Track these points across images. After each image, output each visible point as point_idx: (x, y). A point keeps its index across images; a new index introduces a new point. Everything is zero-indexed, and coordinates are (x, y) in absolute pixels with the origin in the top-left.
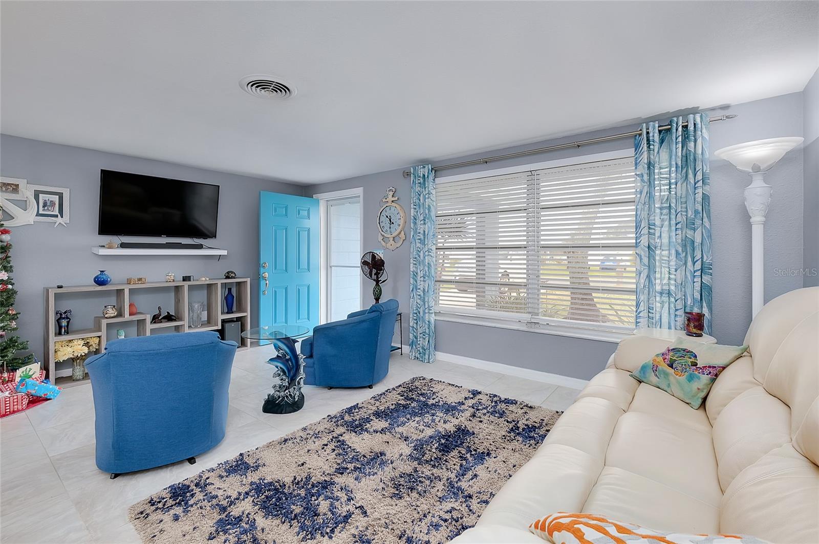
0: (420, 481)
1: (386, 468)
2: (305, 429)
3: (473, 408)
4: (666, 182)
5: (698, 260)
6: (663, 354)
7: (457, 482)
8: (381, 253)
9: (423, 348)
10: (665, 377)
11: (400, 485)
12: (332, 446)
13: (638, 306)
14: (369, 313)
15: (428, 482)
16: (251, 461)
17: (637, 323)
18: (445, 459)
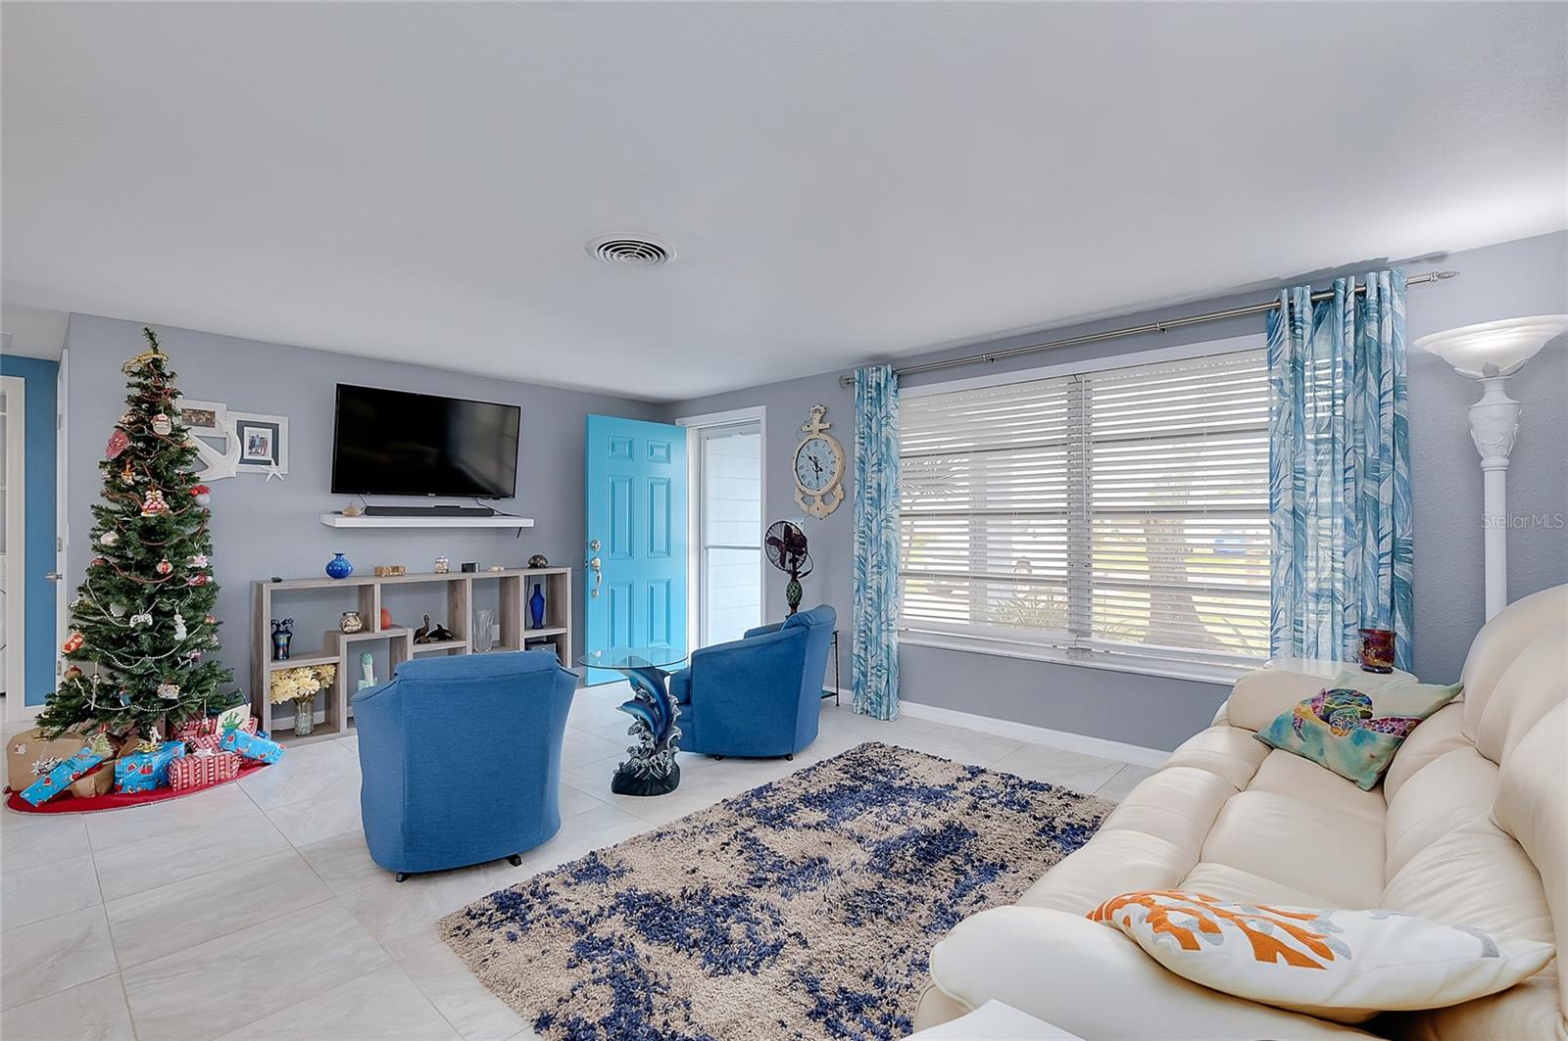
0: (889, 902)
1: (830, 881)
2: (687, 820)
3: (973, 795)
4: (1326, 393)
5: (1386, 536)
6: (1313, 701)
7: (951, 906)
8: (799, 523)
9: (877, 694)
10: (1314, 738)
11: (857, 906)
12: (737, 845)
13: (1274, 618)
14: (786, 628)
15: (902, 904)
16: (610, 865)
17: (1273, 649)
18: (928, 871)
